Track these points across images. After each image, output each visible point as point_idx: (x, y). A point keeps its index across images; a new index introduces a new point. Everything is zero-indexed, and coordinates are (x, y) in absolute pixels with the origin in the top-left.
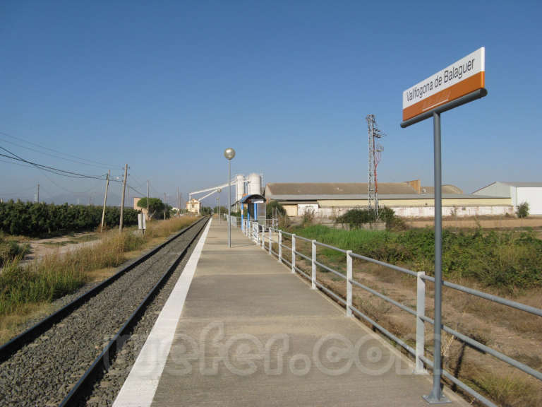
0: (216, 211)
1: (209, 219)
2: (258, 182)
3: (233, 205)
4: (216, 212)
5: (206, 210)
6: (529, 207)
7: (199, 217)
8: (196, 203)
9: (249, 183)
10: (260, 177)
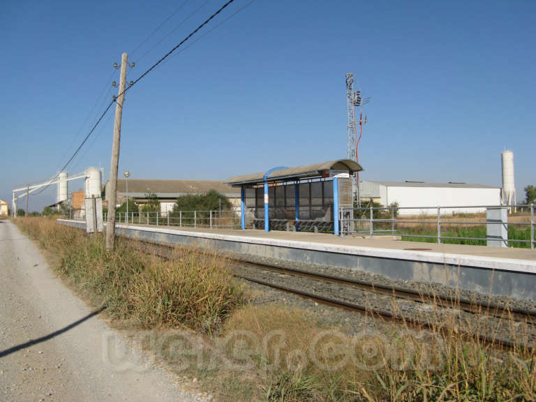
2: (99, 177)
6: (399, 208)
9: (87, 178)
10: (101, 172)
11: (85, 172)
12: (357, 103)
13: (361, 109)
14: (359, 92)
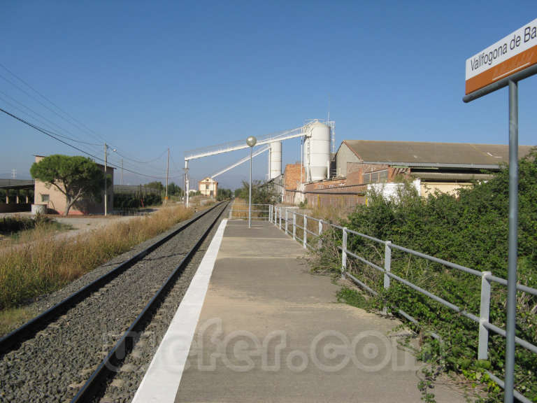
2: (326, 137)
4: (237, 196)
5: (224, 192)
8: (210, 183)
9: (306, 137)
10: (330, 128)
11: (304, 126)
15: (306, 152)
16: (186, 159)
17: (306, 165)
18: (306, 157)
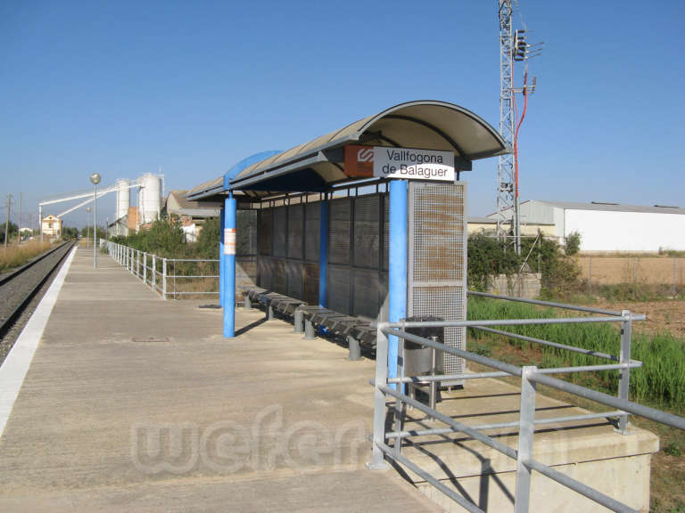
0: (85, 233)
1: (72, 247)
2: (158, 187)
3: (111, 225)
4: (85, 235)
5: (69, 232)
6: (581, 240)
7: (58, 242)
8: (54, 221)
9: (141, 188)
10: (160, 180)
11: (138, 180)
12: (519, 54)
13: (526, 66)
14: (523, 32)
15: (141, 199)
16: (41, 204)
17: (141, 210)
18: (140, 203)
